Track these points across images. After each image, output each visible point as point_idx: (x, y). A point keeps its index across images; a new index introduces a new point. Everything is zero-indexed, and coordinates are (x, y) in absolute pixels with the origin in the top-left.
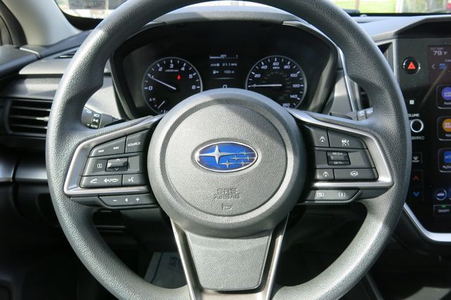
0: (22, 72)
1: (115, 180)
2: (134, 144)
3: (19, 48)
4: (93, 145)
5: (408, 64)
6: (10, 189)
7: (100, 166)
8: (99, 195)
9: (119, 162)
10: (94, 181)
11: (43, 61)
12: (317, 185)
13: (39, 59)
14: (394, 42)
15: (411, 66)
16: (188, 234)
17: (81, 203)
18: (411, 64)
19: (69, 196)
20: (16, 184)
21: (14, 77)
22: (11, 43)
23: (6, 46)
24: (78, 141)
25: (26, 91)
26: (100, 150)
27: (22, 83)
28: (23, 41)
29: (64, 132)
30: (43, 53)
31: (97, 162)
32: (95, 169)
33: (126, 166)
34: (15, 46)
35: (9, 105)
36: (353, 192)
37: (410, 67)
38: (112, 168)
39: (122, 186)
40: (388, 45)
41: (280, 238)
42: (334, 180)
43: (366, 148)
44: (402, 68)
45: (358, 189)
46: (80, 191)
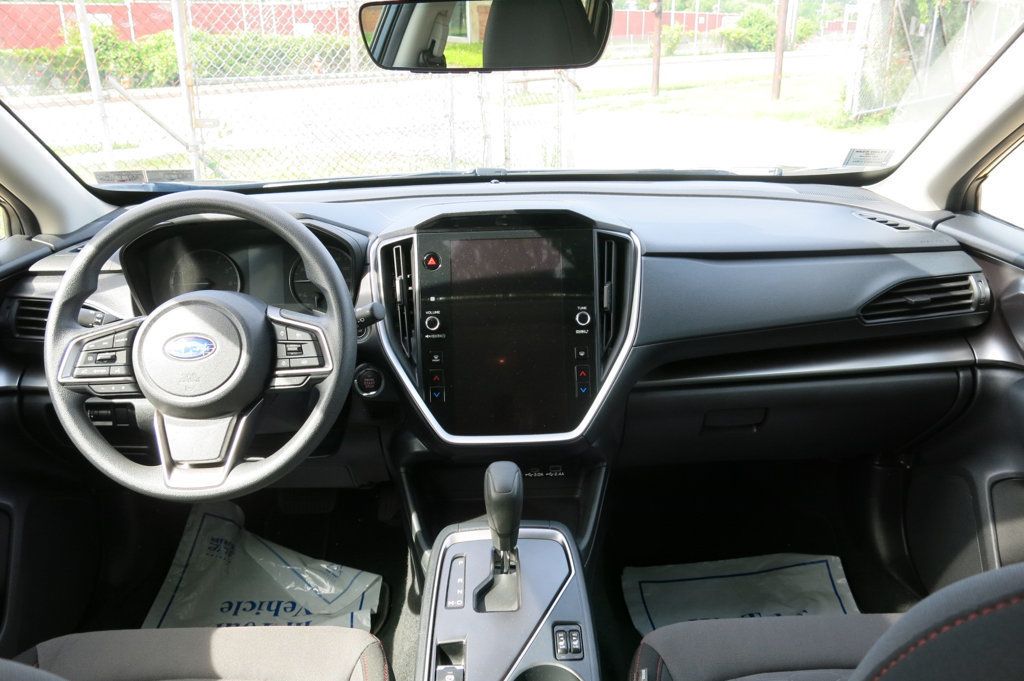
0: (32, 269)
1: (103, 371)
2: (122, 339)
3: (30, 239)
4: (86, 341)
5: (428, 259)
6: (15, 400)
7: (91, 358)
8: (89, 384)
9: (108, 355)
10: (85, 372)
11: (56, 255)
12: (277, 373)
13: (53, 251)
14: (415, 236)
15: (432, 262)
16: (166, 417)
17: (73, 390)
18: (432, 260)
19: (63, 384)
20: (21, 392)
21: (22, 274)
22: (22, 232)
23: (17, 236)
24: (70, 338)
25: (33, 291)
26: (91, 345)
27: (31, 281)
28: (35, 228)
29: (60, 328)
30: (59, 245)
31: (88, 355)
32: (86, 361)
33: (113, 359)
34: (27, 236)
35: (16, 305)
36: (304, 378)
37: (430, 263)
38: (102, 360)
39: (109, 376)
40: (411, 240)
41: (244, 419)
42: (290, 368)
43: (316, 340)
44: (423, 264)
45: (308, 375)
46: (72, 380)
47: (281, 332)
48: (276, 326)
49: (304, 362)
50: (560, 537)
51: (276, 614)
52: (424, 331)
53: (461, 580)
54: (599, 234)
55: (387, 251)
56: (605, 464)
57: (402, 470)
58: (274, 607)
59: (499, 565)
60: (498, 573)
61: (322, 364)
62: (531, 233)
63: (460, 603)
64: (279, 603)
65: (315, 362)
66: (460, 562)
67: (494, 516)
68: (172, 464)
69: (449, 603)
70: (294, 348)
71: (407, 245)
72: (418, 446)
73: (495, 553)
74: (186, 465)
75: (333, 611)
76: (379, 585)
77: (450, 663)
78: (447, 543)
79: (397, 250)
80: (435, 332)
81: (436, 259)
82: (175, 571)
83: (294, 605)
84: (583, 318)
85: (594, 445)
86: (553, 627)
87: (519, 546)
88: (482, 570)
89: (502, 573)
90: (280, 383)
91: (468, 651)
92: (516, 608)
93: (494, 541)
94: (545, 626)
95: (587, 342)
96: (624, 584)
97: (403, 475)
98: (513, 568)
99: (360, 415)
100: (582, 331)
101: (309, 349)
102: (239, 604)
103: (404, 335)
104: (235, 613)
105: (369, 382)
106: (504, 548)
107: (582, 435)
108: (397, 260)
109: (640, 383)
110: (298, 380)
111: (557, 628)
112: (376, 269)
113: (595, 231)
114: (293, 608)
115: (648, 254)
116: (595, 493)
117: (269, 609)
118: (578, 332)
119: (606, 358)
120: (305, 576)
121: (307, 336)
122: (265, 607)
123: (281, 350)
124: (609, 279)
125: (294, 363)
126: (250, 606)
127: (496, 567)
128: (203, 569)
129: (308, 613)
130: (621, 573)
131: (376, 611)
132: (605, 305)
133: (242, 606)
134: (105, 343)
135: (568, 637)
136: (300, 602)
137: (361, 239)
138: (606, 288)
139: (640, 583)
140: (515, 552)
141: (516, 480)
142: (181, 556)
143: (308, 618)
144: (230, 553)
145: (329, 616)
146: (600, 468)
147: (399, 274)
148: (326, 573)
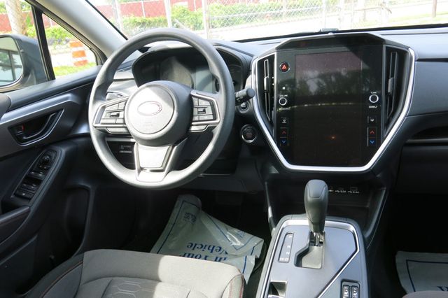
1: (113, 121)
2: (122, 106)
4: (106, 106)
5: (282, 66)
7: (108, 115)
8: (106, 127)
9: (115, 114)
10: (105, 121)
14: (275, 53)
16: (139, 145)
17: (100, 130)
18: (284, 66)
19: (95, 127)
24: (100, 104)
26: (109, 108)
29: (96, 99)
31: (107, 113)
32: (106, 116)
33: (118, 115)
36: (205, 126)
37: (283, 68)
38: (113, 116)
39: (116, 124)
40: (273, 56)
41: (175, 148)
42: (199, 121)
43: (212, 106)
44: (280, 69)
45: (207, 125)
46: (99, 125)
47: (195, 101)
48: (194, 98)
49: (206, 118)
50: (352, 228)
51: (211, 252)
52: (278, 106)
53: (289, 247)
54: (387, 47)
55: (261, 63)
56: (385, 188)
57: (266, 183)
58: (211, 248)
59: (313, 241)
60: (312, 245)
61: (215, 118)
62: (344, 48)
63: (287, 260)
64: (214, 247)
65: (211, 117)
66: (290, 236)
67: (309, 211)
68: (141, 169)
69: (281, 259)
70: (201, 110)
71: (271, 58)
72: (274, 171)
73: (311, 234)
74: (148, 170)
75: (238, 254)
76: (262, 244)
77: (277, 294)
78: (284, 225)
79: (266, 62)
80: (284, 107)
81: (287, 66)
82: (169, 226)
83: (220, 248)
84: (374, 98)
85: (378, 176)
86: (342, 282)
87: (325, 230)
88: (302, 242)
89: (315, 245)
90: (194, 129)
91: (288, 288)
92: (319, 267)
93: (310, 226)
94: (336, 281)
95: (376, 114)
96: (397, 260)
97: (266, 187)
98: (321, 243)
99: (245, 153)
100: (373, 107)
101: (209, 111)
102: (196, 245)
103: (268, 109)
104: (193, 249)
105: (249, 134)
106: (316, 232)
107: (369, 169)
108: (266, 68)
109: (410, 141)
110: (203, 127)
111: (344, 283)
112: (255, 73)
113: (384, 46)
114: (220, 250)
115: (420, 60)
116: (378, 205)
117: (209, 249)
118: (370, 107)
119: (388, 124)
120: (228, 236)
121: (208, 104)
122: (207, 248)
123: (196, 111)
124: (392, 76)
125: (201, 118)
126: (200, 246)
127: (311, 242)
128: (181, 226)
129: (226, 253)
130: (396, 254)
131: (258, 257)
132: (389, 91)
133: (197, 246)
134: (115, 107)
135: (351, 290)
136: (224, 248)
137: (248, 58)
138: (390, 80)
139: (407, 261)
140: (323, 234)
141: (324, 191)
142: (172, 220)
143: (226, 256)
144: (194, 220)
145: (236, 256)
146: (382, 191)
147: (267, 75)
148: (237, 235)
